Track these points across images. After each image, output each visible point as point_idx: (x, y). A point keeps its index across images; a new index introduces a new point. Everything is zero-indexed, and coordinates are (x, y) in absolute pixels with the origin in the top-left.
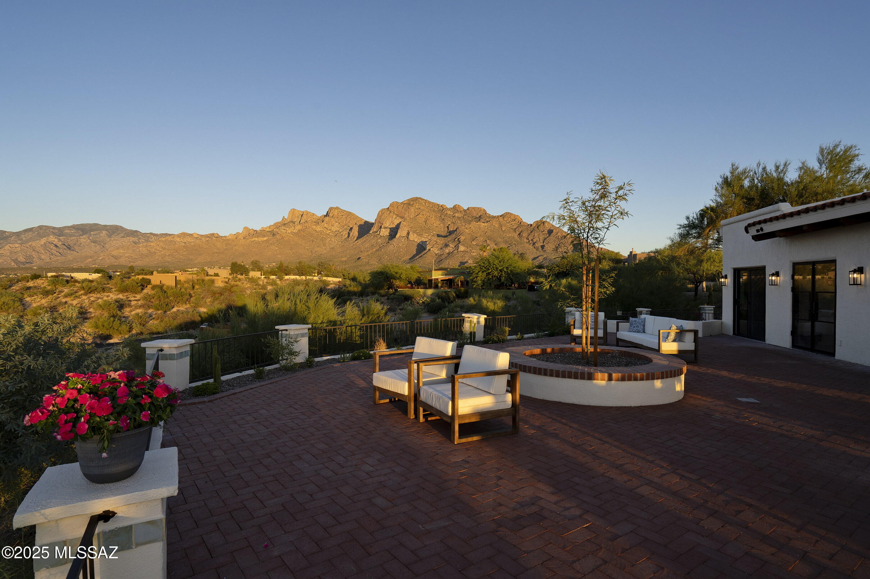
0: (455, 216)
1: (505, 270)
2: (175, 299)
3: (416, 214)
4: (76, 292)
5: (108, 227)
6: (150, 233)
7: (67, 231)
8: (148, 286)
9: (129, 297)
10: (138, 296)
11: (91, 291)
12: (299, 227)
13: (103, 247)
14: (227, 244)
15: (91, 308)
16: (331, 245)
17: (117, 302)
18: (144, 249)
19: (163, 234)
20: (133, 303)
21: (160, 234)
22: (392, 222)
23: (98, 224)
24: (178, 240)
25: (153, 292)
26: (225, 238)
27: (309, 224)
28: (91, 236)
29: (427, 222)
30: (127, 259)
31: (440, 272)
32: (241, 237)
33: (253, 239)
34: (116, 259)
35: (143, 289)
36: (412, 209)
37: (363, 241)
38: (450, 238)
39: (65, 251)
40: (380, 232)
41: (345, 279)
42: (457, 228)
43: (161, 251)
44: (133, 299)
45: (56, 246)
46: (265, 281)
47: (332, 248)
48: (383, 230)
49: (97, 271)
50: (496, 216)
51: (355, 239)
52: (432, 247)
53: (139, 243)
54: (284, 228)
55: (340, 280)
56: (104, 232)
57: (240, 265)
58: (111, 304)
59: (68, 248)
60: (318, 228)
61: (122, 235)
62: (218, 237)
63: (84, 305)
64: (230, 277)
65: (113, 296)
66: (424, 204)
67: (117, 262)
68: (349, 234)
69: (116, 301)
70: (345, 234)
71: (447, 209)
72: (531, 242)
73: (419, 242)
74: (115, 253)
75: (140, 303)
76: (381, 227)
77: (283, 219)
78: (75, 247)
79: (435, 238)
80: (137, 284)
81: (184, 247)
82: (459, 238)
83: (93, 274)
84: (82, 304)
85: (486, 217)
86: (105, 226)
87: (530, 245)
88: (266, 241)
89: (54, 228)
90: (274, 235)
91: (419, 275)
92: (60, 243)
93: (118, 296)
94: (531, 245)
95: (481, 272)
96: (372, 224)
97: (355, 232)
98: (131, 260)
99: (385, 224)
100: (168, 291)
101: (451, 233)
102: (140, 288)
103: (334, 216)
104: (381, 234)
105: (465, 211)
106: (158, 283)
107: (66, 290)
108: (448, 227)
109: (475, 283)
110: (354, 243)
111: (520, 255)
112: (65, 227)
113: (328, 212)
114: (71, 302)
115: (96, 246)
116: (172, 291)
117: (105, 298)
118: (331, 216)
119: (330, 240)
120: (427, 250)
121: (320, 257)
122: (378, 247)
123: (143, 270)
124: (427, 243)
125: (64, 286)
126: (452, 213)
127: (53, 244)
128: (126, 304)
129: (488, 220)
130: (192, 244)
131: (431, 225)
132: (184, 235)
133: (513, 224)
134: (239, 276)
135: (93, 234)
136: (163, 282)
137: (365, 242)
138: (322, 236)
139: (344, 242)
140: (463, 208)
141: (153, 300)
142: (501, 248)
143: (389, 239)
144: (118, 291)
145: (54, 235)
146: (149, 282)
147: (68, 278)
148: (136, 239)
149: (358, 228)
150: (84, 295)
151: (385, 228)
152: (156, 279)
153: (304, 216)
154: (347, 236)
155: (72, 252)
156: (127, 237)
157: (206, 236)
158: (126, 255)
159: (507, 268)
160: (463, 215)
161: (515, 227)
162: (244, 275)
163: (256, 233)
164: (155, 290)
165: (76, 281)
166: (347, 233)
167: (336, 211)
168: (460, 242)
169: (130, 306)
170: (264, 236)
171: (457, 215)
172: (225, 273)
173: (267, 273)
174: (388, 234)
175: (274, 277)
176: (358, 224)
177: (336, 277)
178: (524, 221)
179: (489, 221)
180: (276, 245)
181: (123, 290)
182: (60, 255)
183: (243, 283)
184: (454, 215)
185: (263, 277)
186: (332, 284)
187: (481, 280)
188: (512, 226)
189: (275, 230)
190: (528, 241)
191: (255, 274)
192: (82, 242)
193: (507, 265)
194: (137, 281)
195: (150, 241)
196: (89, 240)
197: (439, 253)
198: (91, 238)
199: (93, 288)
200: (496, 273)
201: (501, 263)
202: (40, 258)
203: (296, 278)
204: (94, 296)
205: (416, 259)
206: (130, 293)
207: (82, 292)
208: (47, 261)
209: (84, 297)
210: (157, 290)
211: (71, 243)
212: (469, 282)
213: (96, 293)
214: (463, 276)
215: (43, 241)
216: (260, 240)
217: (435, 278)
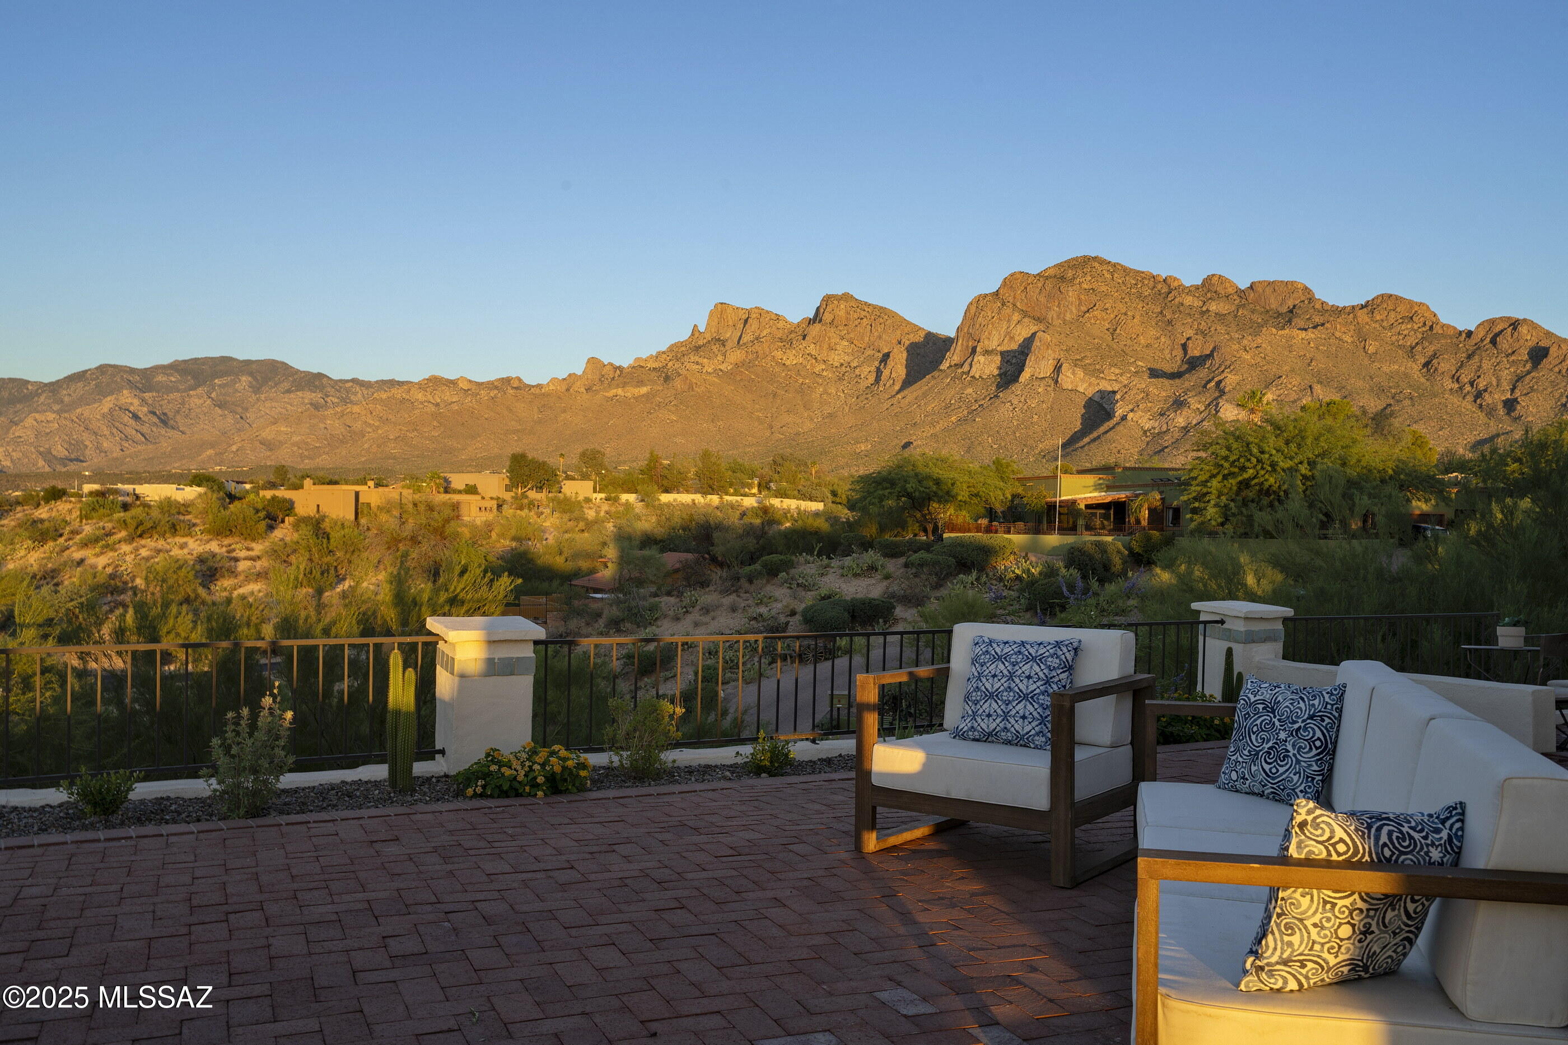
0: (1208, 311)
1: (1304, 469)
2: (348, 556)
3: (1084, 308)
4: (109, 534)
5: (254, 366)
6: (354, 381)
7: (160, 378)
8: (287, 518)
9: (233, 550)
10: (258, 548)
11: (144, 533)
12: (736, 356)
13: (241, 418)
14: (544, 406)
15: (138, 576)
16: (826, 407)
17: (199, 561)
18: (337, 421)
19: (383, 382)
20: (242, 566)
21: (377, 382)
22: (1008, 333)
23: (230, 359)
24: (420, 396)
25: (296, 537)
26: (538, 391)
27: (765, 345)
28: (214, 389)
29: (1118, 331)
31: (1090, 480)
32: (579, 387)
33: (612, 392)
34: (271, 450)
35: (271, 528)
36: (1071, 294)
37: (920, 393)
38: (1191, 380)
39: (154, 429)
40: (971, 365)
41: (838, 502)
42: (1214, 348)
43: (378, 428)
44: (243, 554)
45: (136, 417)
46: (605, 507)
47: (830, 415)
48: (979, 358)
49: (197, 480)
50: (1345, 308)
51: (897, 387)
52: (1132, 410)
53: (326, 406)
54: (697, 359)
55: (818, 506)
56: (245, 379)
57: (534, 461)
58: (180, 568)
59: (163, 422)
60: (791, 358)
61: (286, 385)
62: (520, 387)
63: (122, 569)
64: (508, 496)
65: (195, 546)
66: (1108, 276)
67: (273, 457)
68: (879, 372)
69: (201, 560)
70: (868, 373)
71: (1182, 289)
72: (1468, 388)
73: (1090, 392)
74: (268, 433)
75: (258, 565)
76: (974, 351)
77: (693, 334)
78: (178, 418)
79: (1144, 382)
80: (257, 511)
81: (435, 416)
82: (1220, 382)
83: (188, 489)
84: (117, 566)
85: (1312, 311)
86: (248, 363)
87: (1464, 398)
88: (646, 396)
89: (132, 371)
90: (667, 379)
91: (1020, 490)
92: (145, 409)
93: (207, 547)
94: (1470, 398)
95: (1220, 477)
96: (947, 343)
97: (898, 366)
98: (306, 453)
99: (986, 342)
100: (333, 534)
101: (1194, 364)
102: (262, 525)
103: (835, 322)
104: (975, 372)
105: (1241, 293)
106: (312, 512)
108: (1184, 347)
109: (1196, 517)
110: (895, 401)
111: (1373, 419)
112: (157, 367)
113: (818, 309)
115: (224, 416)
116: (342, 533)
117: (176, 552)
118: (828, 321)
119: (825, 392)
120: (1115, 420)
121: (794, 443)
122: (966, 412)
124: (1118, 397)
126: (1197, 303)
127: (130, 412)
128: (221, 568)
129: (1317, 319)
130: (455, 407)
131: (1129, 342)
132: (435, 382)
133: (1405, 332)
134: (533, 494)
135: (220, 386)
136: (324, 509)
137: (925, 395)
138: (801, 380)
139: (865, 396)
140: (1233, 285)
141: (291, 559)
142: (1328, 404)
143: (998, 386)
144: (209, 532)
145: (131, 388)
146: (289, 507)
147: (127, 499)
148: (317, 397)
149: (905, 355)
150: (125, 541)
151: (987, 352)
152: (308, 499)
153: (753, 325)
154: (872, 379)
155: (171, 433)
156: (297, 390)
157: (491, 385)
158: (296, 438)
159: (1312, 464)
160: (1233, 308)
161: (1411, 341)
162: (545, 491)
163: (621, 376)
164: (302, 532)
165: (138, 506)
166: (873, 369)
167: (842, 306)
168: (1222, 393)
169: (233, 573)
170: (641, 383)
171: (1213, 307)
172: (492, 485)
173: (614, 486)
174: (996, 372)
175: (630, 497)
176: (907, 343)
177: (811, 499)
178: (1444, 319)
179: (1323, 325)
180: (673, 409)
181: (222, 530)
182: (143, 439)
183: (539, 515)
184: (1204, 309)
185: (600, 496)
187: (1216, 505)
188: (1401, 337)
189: (670, 364)
190: (1457, 386)
191: (578, 489)
192: (192, 405)
193: (1311, 456)
194: (260, 506)
195: (351, 402)
196: (209, 402)
197: (1154, 428)
198: (213, 395)
199: (149, 524)
200: (1272, 480)
201: (1293, 446)
202: (99, 448)
203: (693, 500)
204: (147, 546)
205: (1082, 447)
206: (237, 539)
207: (123, 534)
208: (115, 455)
209: (126, 548)
210: (306, 531)
211: (169, 409)
212: (1177, 511)
213: (156, 536)
214: (1161, 493)
215: (108, 403)
216: (629, 395)
217: (1070, 497)
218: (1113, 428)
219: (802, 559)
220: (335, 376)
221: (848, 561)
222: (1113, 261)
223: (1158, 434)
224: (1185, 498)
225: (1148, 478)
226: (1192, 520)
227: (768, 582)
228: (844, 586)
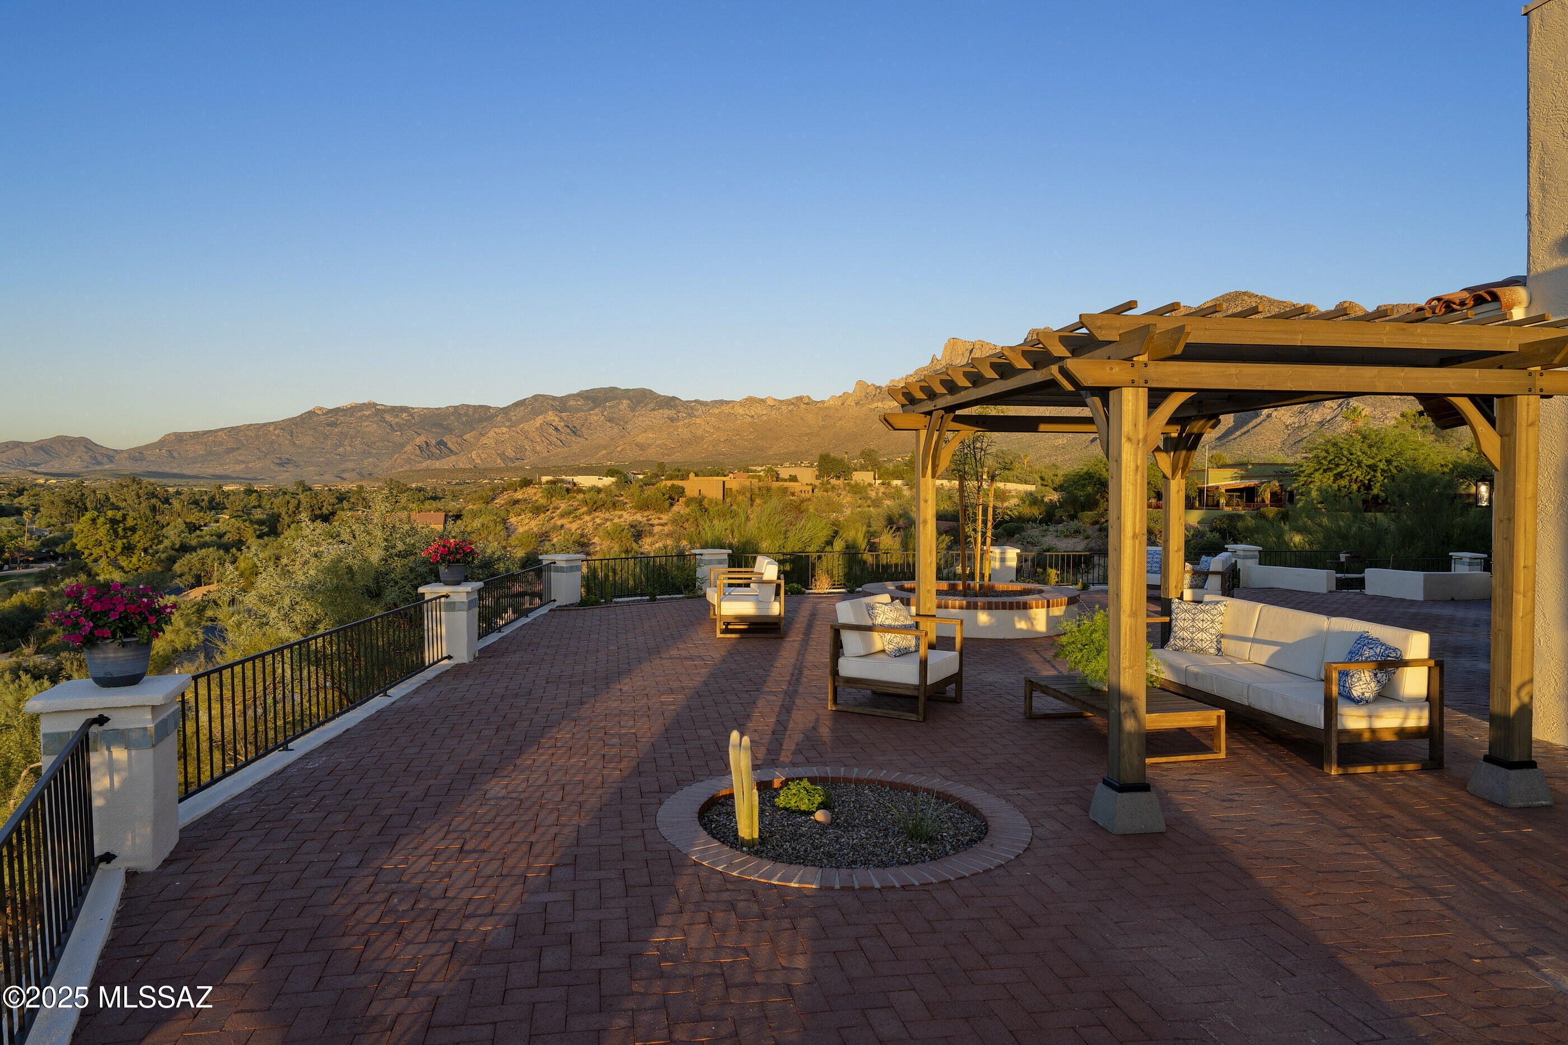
1: (1383, 465)
4: (576, 509)
5: (631, 393)
6: (696, 401)
7: (572, 403)
8: (680, 499)
9: (651, 519)
10: (665, 518)
11: (597, 508)
13: (624, 428)
14: (826, 416)
15: (595, 536)
17: (632, 526)
18: (686, 430)
20: (657, 529)
21: (711, 402)
23: (617, 388)
24: (741, 411)
25: (688, 510)
26: (822, 405)
28: (605, 409)
30: (658, 449)
31: (1229, 472)
32: (851, 402)
33: (875, 405)
34: (643, 450)
35: (672, 505)
39: (568, 437)
41: (1046, 486)
43: (713, 433)
44: (656, 521)
45: (556, 429)
46: (882, 489)
49: (610, 473)
53: (678, 419)
55: (1031, 488)
56: (625, 402)
57: (835, 460)
58: (623, 530)
59: (574, 432)
61: (652, 406)
62: (810, 403)
63: (586, 531)
64: (817, 482)
65: (628, 517)
74: (641, 439)
75: (666, 528)
77: (932, 362)
78: (583, 429)
80: (664, 495)
81: (751, 425)
83: (605, 479)
84: (583, 529)
86: (627, 391)
89: (554, 398)
92: (562, 424)
93: (635, 517)
95: (1321, 471)
98: (665, 452)
100: (711, 509)
102: (667, 503)
106: (696, 494)
107: (563, 506)
109: (1303, 498)
112: (569, 396)
113: (1026, 337)
114: (568, 526)
115: (612, 428)
116: (716, 508)
117: (616, 520)
121: (1008, 439)
123: (679, 471)
125: (563, 498)
127: (553, 426)
128: (645, 531)
130: (765, 418)
132: (751, 401)
134: (833, 481)
135: (609, 407)
136: (704, 492)
141: (686, 525)
144: (635, 508)
145: (554, 410)
146: (681, 491)
147: (568, 486)
148: (672, 413)
150: (586, 514)
152: (693, 486)
153: (977, 353)
155: (579, 439)
156: (659, 409)
157: (789, 402)
158: (658, 442)
159: (1389, 462)
162: (842, 479)
163: (880, 393)
164: (691, 507)
165: (580, 491)
169: (651, 534)
170: (893, 398)
172: (807, 475)
173: (885, 475)
175: (897, 482)
177: (1025, 483)
181: (643, 506)
182: (562, 444)
183: (839, 495)
185: (878, 482)
186: (1013, 496)
187: (1318, 490)
191: (863, 477)
192: (592, 420)
193: (1388, 456)
194: (664, 491)
195: (695, 416)
196: (602, 418)
197: (1295, 423)
198: (605, 413)
199: (600, 503)
200: (1358, 473)
201: (1374, 450)
202: (534, 451)
203: (942, 484)
204: (600, 516)
205: (1234, 439)
206: (652, 512)
207: (585, 509)
208: (544, 455)
209: (587, 518)
210: (693, 506)
211: (577, 424)
212: (1291, 495)
213: (604, 511)
214: (1279, 482)
215: (539, 420)
216: (886, 407)
217: (1214, 484)
218: (1260, 423)
219: (1029, 526)
220: (684, 399)
221: (1060, 527)
222: (1260, 294)
223: (1298, 427)
224: (1296, 485)
225: (1270, 471)
226: (1300, 500)
227: (1007, 540)
228: (1058, 543)
